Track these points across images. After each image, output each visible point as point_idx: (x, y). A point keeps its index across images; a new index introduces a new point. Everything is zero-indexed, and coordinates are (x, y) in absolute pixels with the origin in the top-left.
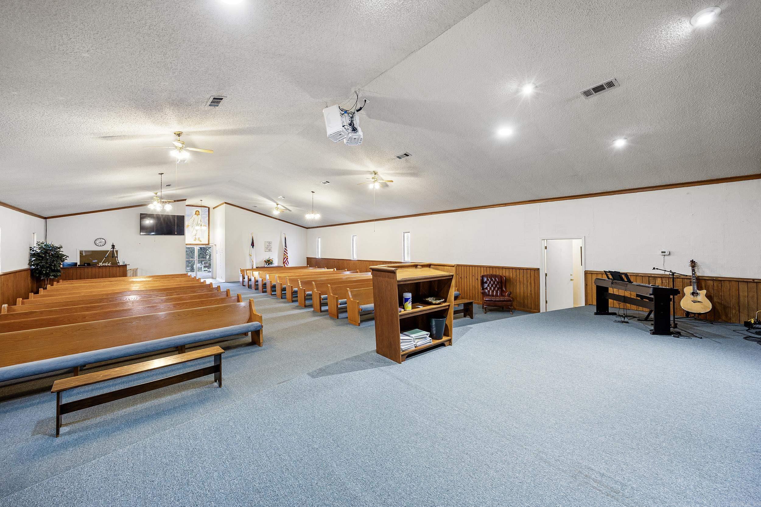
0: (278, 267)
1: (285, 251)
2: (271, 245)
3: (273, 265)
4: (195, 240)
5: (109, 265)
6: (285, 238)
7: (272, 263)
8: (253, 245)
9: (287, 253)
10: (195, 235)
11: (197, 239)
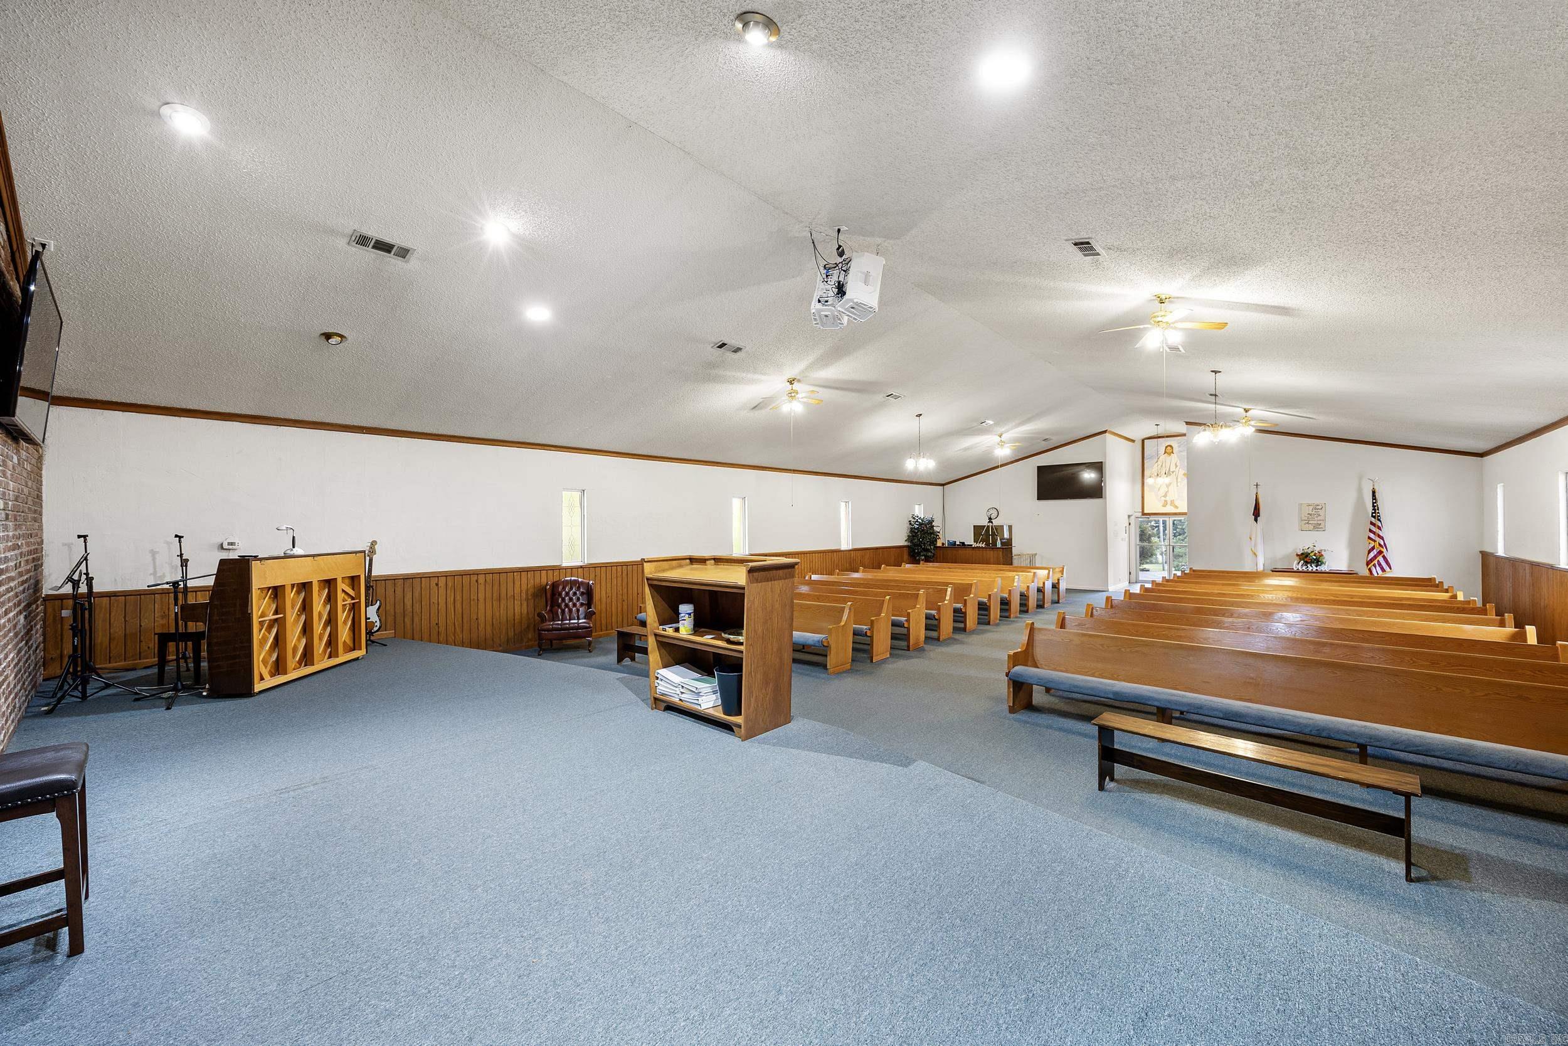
0: (1347, 577)
1: (1371, 531)
2: (1321, 512)
3: (1323, 568)
4: (1164, 506)
5: (983, 546)
6: (1374, 492)
7: (1318, 561)
8: (1256, 514)
9: (1382, 538)
10: (1165, 496)
11: (1169, 503)
